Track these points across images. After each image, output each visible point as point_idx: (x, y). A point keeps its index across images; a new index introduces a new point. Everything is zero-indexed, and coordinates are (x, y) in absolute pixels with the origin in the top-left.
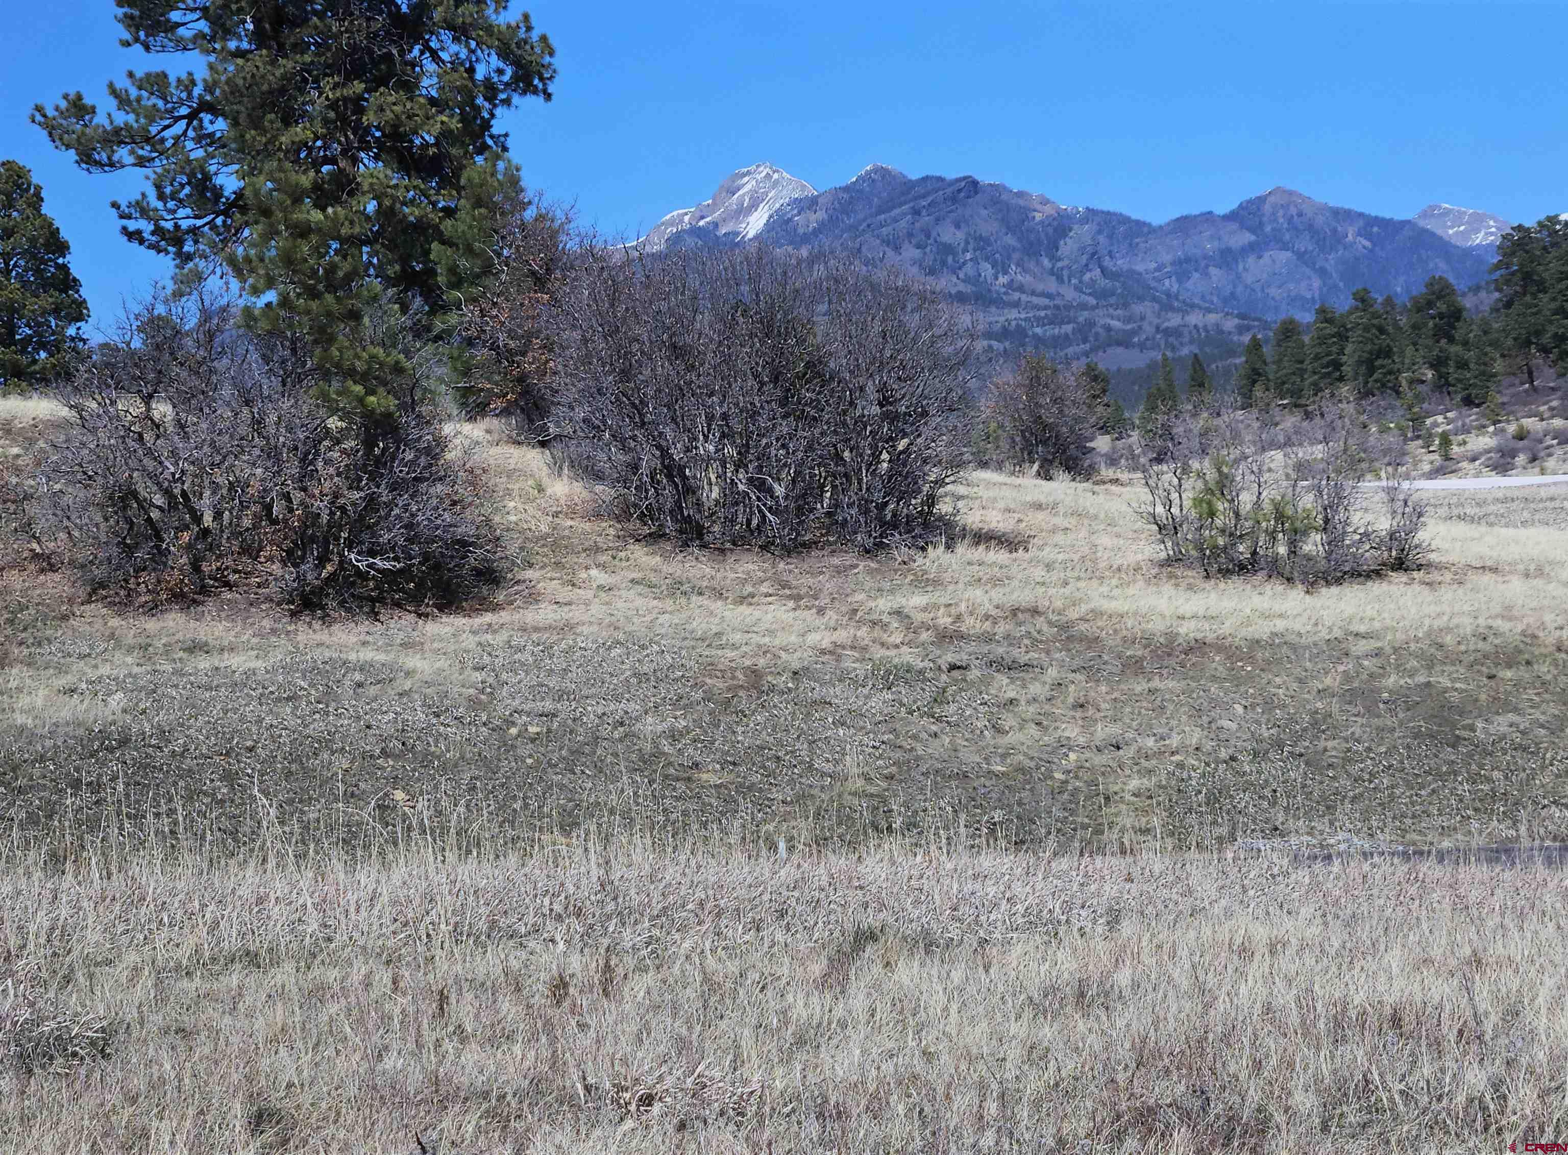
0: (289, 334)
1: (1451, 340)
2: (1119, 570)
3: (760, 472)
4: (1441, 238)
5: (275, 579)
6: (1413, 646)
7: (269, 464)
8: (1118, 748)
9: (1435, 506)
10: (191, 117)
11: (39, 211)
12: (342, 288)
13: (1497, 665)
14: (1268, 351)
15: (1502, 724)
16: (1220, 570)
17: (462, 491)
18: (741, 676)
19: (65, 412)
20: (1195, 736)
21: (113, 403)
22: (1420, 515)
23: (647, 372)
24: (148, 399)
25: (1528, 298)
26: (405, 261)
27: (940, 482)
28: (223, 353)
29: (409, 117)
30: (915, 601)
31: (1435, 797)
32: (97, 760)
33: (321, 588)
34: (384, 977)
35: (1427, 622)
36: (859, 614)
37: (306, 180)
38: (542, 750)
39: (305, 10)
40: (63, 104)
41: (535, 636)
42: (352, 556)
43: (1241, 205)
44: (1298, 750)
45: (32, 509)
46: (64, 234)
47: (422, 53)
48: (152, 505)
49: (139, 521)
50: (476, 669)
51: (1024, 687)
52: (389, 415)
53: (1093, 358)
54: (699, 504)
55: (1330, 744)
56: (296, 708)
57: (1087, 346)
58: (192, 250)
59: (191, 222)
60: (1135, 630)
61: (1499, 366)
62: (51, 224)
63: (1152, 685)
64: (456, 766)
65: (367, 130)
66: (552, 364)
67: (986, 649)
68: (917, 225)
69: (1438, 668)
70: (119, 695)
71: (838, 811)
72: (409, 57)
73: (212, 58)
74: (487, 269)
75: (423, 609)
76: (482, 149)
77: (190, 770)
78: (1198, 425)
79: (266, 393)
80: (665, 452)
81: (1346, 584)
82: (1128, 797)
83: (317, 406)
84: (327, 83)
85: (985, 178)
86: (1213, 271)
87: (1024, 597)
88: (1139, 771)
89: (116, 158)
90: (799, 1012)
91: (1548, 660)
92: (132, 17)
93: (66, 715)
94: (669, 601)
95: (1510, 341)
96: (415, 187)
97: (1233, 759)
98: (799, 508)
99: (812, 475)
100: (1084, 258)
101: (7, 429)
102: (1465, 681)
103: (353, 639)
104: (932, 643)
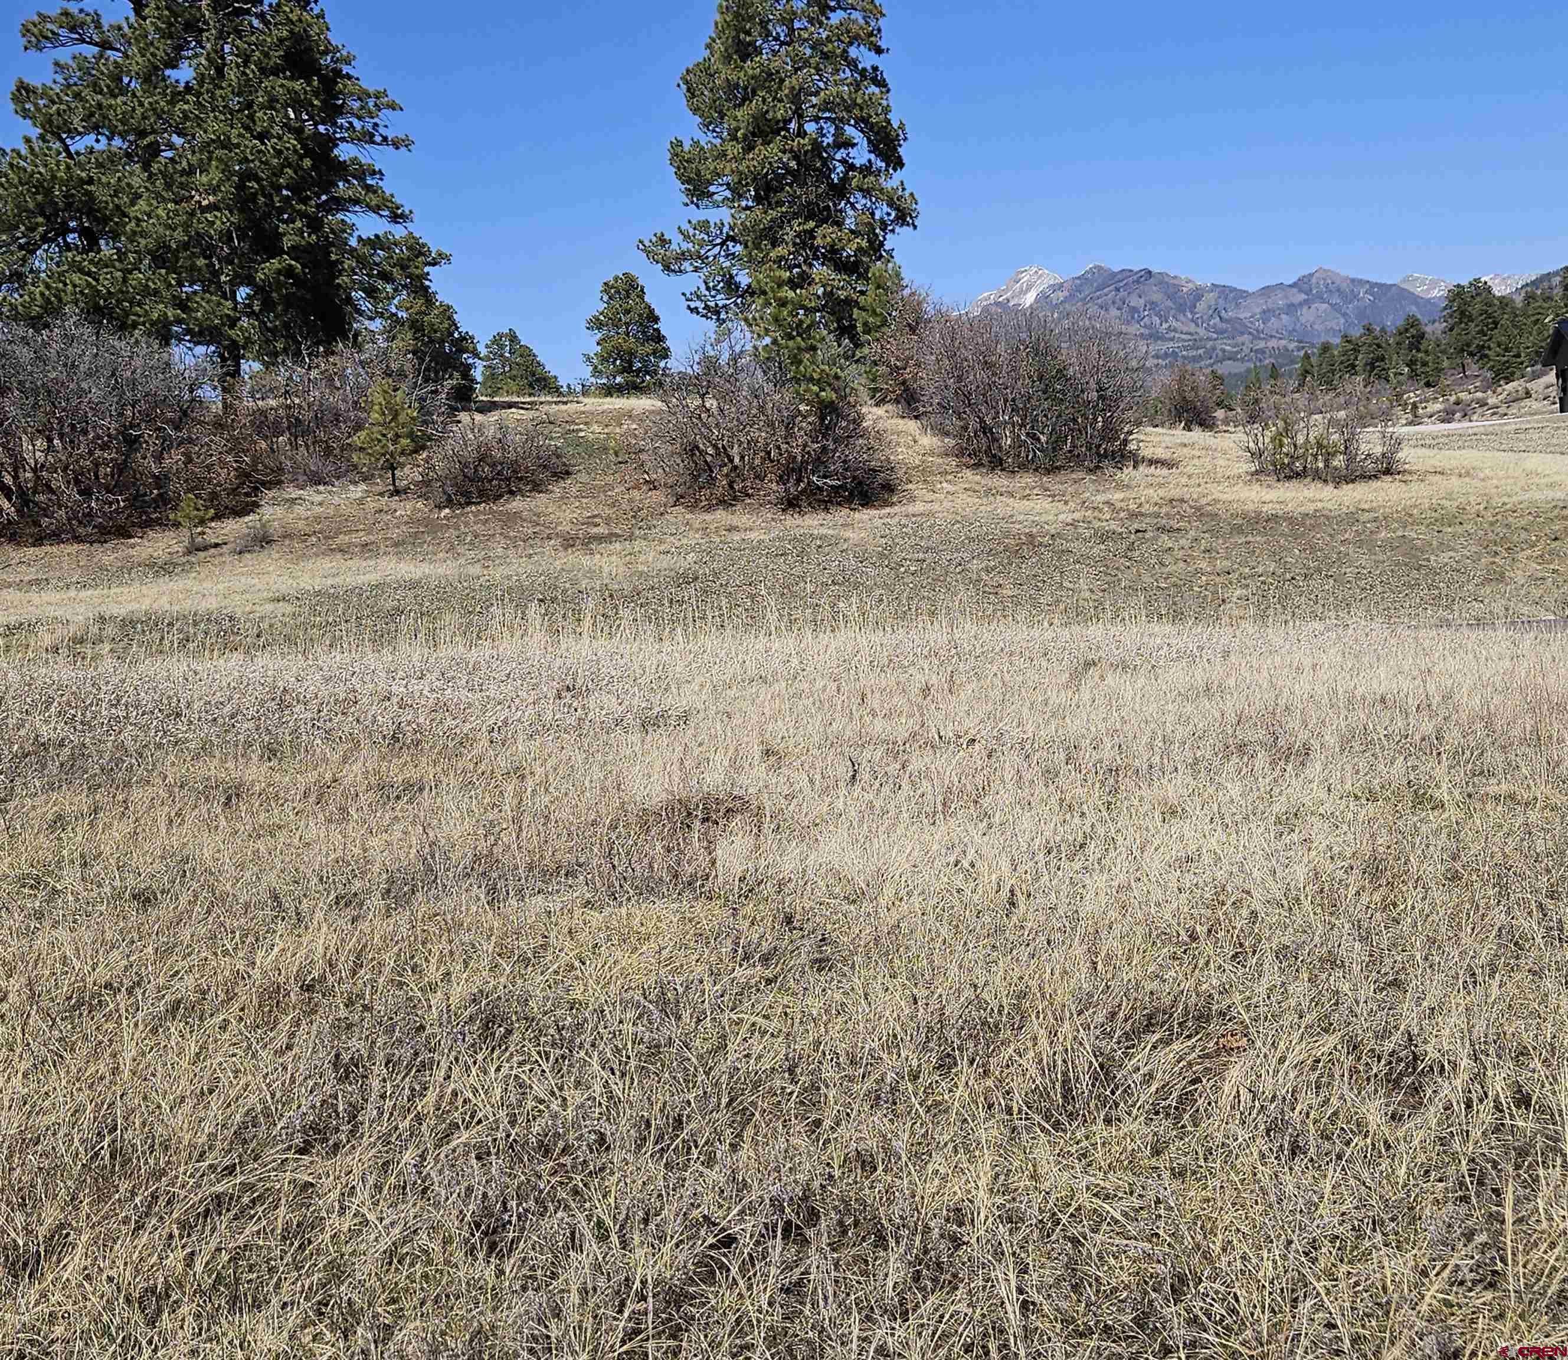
0: (777, 359)
1: (1419, 350)
2: (1229, 478)
3: (1033, 430)
4: (1413, 294)
5: (773, 492)
6: (1395, 515)
7: (769, 430)
8: (1229, 574)
9: (1408, 440)
10: (722, 244)
11: (643, 300)
12: (805, 334)
13: (1443, 525)
14: (1314, 360)
15: (1445, 557)
16: (1285, 477)
17: (874, 443)
18: (1024, 538)
19: (659, 405)
20: (1272, 567)
21: (685, 399)
22: (1400, 445)
23: (971, 377)
24: (702, 396)
25: (1463, 325)
26: (839, 321)
27: (1130, 433)
28: (742, 370)
29: (840, 241)
30: (1116, 497)
31: (1407, 598)
32: (681, 590)
33: (798, 496)
34: (834, 686)
35: (1403, 503)
36: (1087, 504)
37: (785, 276)
38: (918, 579)
39: (782, 184)
40: (654, 239)
41: (914, 519)
42: (815, 479)
43: (1299, 279)
44: (1330, 574)
45: (644, 457)
46: (657, 312)
47: (846, 205)
48: (707, 453)
49: (700, 462)
50: (882, 537)
51: (1177, 541)
52: (833, 402)
53: (1215, 367)
54: (1000, 447)
55: (1348, 570)
56: (786, 560)
57: (1212, 361)
58: (725, 317)
59: (724, 302)
60: (1238, 510)
61: (1446, 364)
62: (650, 307)
63: (1248, 539)
64: (872, 588)
65: (817, 249)
66: (920, 374)
67: (1155, 521)
68: (1118, 297)
69: (1410, 527)
70: (692, 554)
72: (838, 207)
73: (733, 211)
74: (884, 323)
75: (853, 506)
76: (880, 257)
79: (766, 391)
80: (982, 421)
81: (1357, 483)
83: (793, 398)
84: (795, 223)
85: (1155, 269)
86: (1283, 316)
87: (1176, 493)
88: (1241, 586)
89: (683, 267)
90: (1054, 699)
91: (1472, 522)
92: (689, 190)
93: (665, 565)
94: (985, 499)
95: (1452, 351)
96: (844, 280)
97: (1293, 578)
98: (1054, 448)
99: (1061, 431)
100: (1211, 312)
101: (630, 415)
102: (1425, 534)
103: (816, 523)
104: (1126, 519)
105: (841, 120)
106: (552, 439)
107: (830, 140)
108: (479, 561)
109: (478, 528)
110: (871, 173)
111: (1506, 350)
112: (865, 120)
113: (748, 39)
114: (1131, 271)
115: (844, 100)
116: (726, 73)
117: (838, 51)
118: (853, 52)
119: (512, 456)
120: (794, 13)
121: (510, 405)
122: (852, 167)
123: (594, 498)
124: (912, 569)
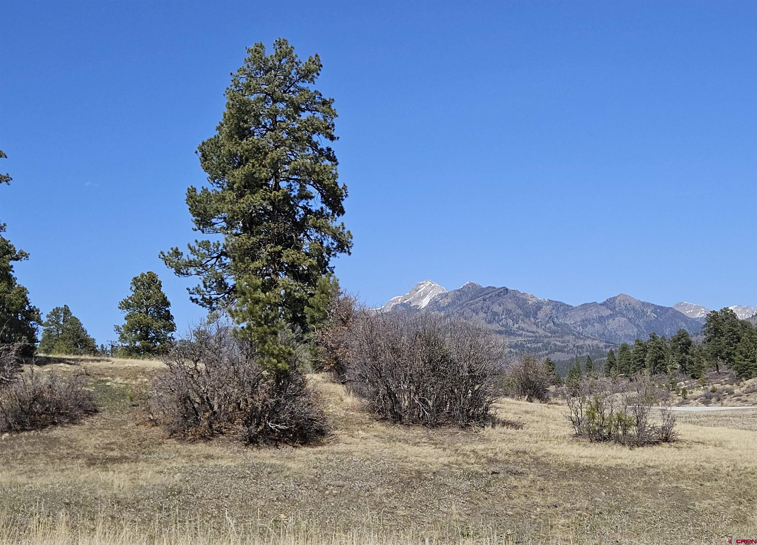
0: (250, 339)
1: (687, 353)
2: (557, 438)
3: (423, 396)
4: (683, 315)
5: (240, 432)
6: (671, 472)
7: (240, 388)
8: (556, 507)
9: (680, 417)
10: (218, 257)
11: (160, 290)
12: (270, 323)
13: (704, 480)
14: (616, 355)
15: (705, 503)
16: (596, 439)
17: (313, 400)
18: (414, 473)
19: (165, 366)
20: (586, 503)
21: (183, 363)
22: (674, 421)
23: (383, 358)
24: (196, 362)
25: (717, 338)
26: (294, 313)
27: (490, 402)
28: (224, 346)
30: (480, 447)
31: (679, 531)
32: (169, 500)
33: (257, 436)
35: (677, 463)
36: (459, 451)
37: (259, 282)
38: (338, 500)
39: (262, 220)
40: (171, 252)
41: (337, 456)
42: (270, 424)
43: (607, 300)
44: (626, 511)
45: (151, 402)
46: (169, 299)
47: (304, 236)
48: (195, 402)
49: (190, 408)
50: (314, 468)
51: (520, 481)
52: (286, 371)
53: (549, 355)
54: (400, 408)
55: (638, 509)
56: (245, 481)
57: (547, 352)
58: (215, 306)
59: (216, 296)
60: (563, 461)
61: (705, 363)
62: (164, 295)
63: (569, 483)
64: (305, 505)
65: (282, 264)
66: (348, 353)
67: (506, 466)
68: (485, 305)
69: (681, 481)
70: (179, 474)
71: (449, 527)
72: (299, 237)
73: (227, 236)
74: (325, 317)
75: (295, 444)
76: (325, 272)
77: (204, 504)
78: (588, 384)
79: (240, 361)
80: (388, 388)
81: (645, 447)
82: (560, 526)
83: (259, 366)
84: (268, 246)
85: (510, 288)
86: (596, 324)
87: (521, 447)
88: (564, 517)
89: (189, 272)
91: (724, 479)
92: (198, 221)
93: (159, 481)
94: (388, 444)
95: (710, 354)
96: (299, 285)
97: (601, 513)
98: (438, 410)
99: (443, 398)
100: (547, 319)
101: (143, 372)
102: (692, 486)
103: (268, 455)
104: (486, 463)
105: (304, 181)
106: (86, 386)
107: (295, 193)
108: (26, 472)
109: (28, 448)
110: (322, 216)
111: (746, 357)
112: (320, 182)
113: (245, 126)
114: (494, 288)
115: (308, 169)
116: (229, 146)
117: (305, 137)
118: (315, 138)
119: (57, 397)
120: (277, 111)
121: (60, 361)
122: (309, 212)
123: (112, 430)
124: (334, 492)
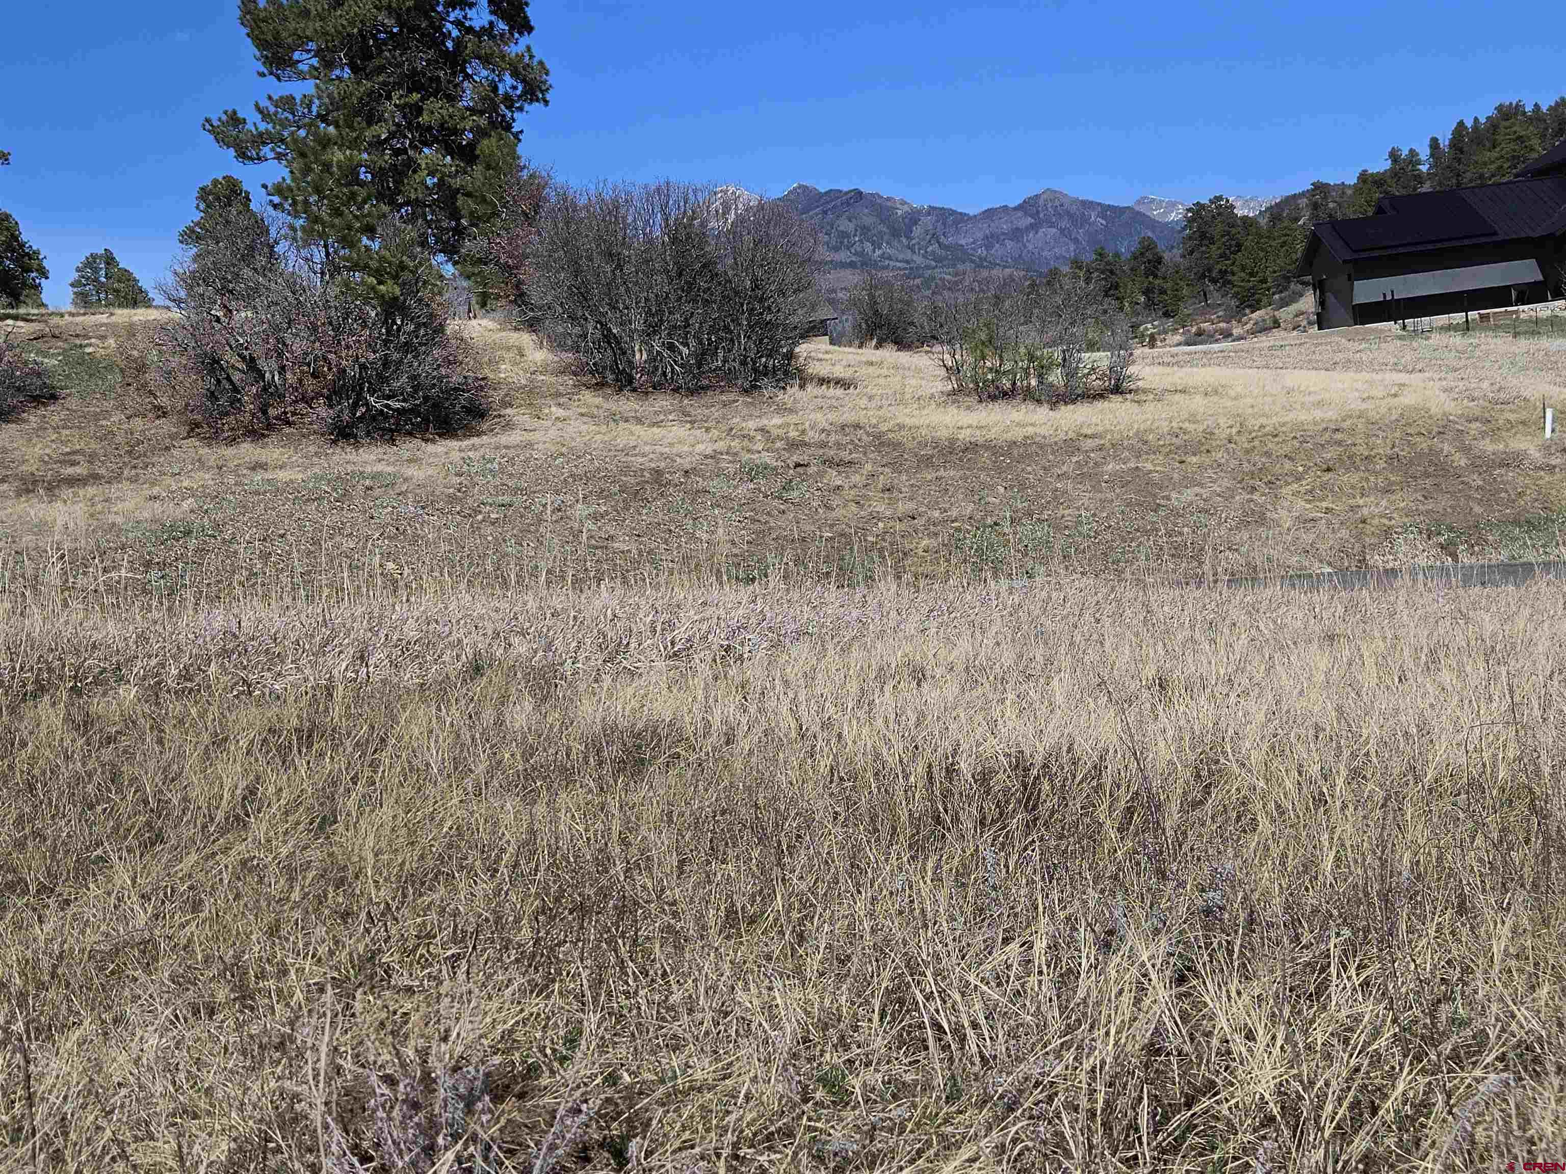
1: (1156, 277)
2: (919, 399)
3: (670, 339)
4: (1149, 217)
5: (321, 418)
6: (1126, 443)
7: (309, 335)
8: (914, 518)
11: (248, 208)
13: (1186, 454)
15: (1189, 494)
16: (989, 397)
18: (648, 475)
20: (969, 509)
25: (1203, 248)
30: (774, 422)
31: (1142, 547)
32: (165, 548)
35: (1136, 426)
36: (735, 431)
38: (500, 530)
40: (224, 118)
41: (504, 452)
42: (374, 400)
43: (1025, 201)
44: (1043, 517)
48: (235, 369)
49: (223, 380)
50: (457, 475)
51: (847, 477)
52: (396, 299)
54: (630, 363)
55: (1066, 512)
56: (320, 506)
60: (927, 437)
61: (1185, 291)
63: (939, 474)
64: (435, 543)
67: (821, 452)
68: (826, 220)
69: (1144, 457)
70: (191, 500)
75: (426, 436)
80: (605, 327)
81: (1078, 403)
84: (395, 95)
85: (866, 190)
86: (1008, 242)
87: (849, 417)
88: (928, 535)
89: (262, 154)
91: (1223, 449)
92: (266, 56)
94: (604, 427)
95: (1192, 277)
97: (996, 524)
98: (701, 364)
99: (710, 341)
100: (928, 237)
102: (1164, 465)
103: (372, 457)
104: (784, 449)
110: (491, 37)
114: (840, 191)
122: (469, 30)
123: (80, 428)
124: (492, 516)
